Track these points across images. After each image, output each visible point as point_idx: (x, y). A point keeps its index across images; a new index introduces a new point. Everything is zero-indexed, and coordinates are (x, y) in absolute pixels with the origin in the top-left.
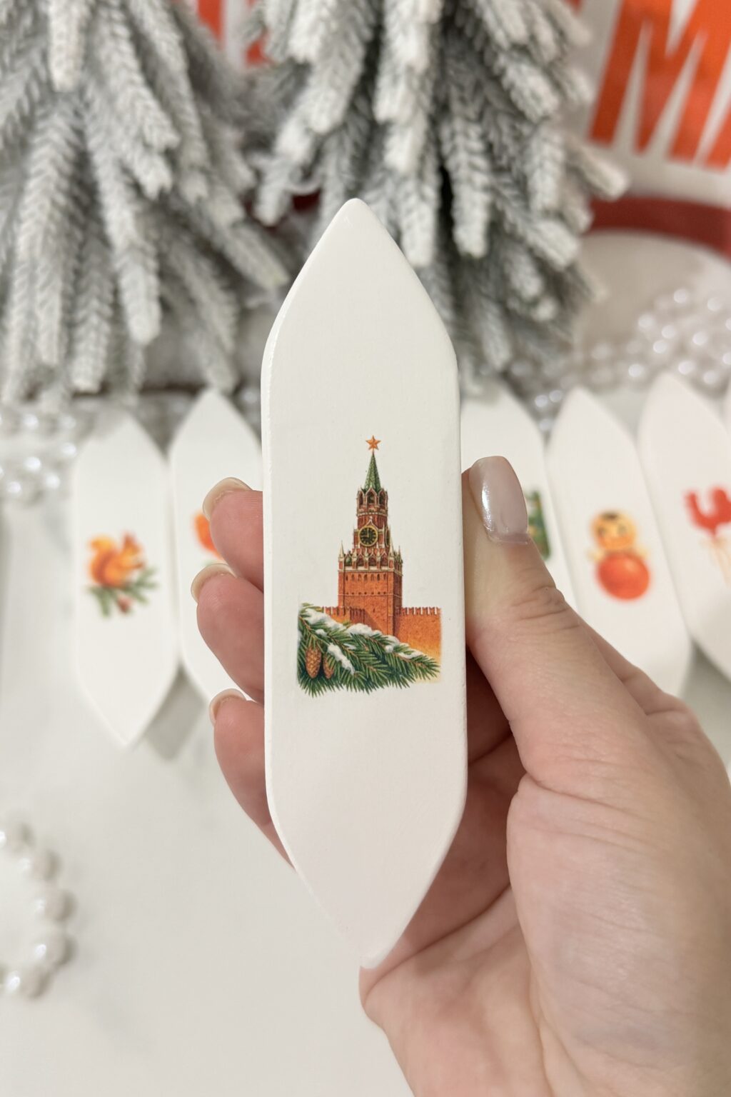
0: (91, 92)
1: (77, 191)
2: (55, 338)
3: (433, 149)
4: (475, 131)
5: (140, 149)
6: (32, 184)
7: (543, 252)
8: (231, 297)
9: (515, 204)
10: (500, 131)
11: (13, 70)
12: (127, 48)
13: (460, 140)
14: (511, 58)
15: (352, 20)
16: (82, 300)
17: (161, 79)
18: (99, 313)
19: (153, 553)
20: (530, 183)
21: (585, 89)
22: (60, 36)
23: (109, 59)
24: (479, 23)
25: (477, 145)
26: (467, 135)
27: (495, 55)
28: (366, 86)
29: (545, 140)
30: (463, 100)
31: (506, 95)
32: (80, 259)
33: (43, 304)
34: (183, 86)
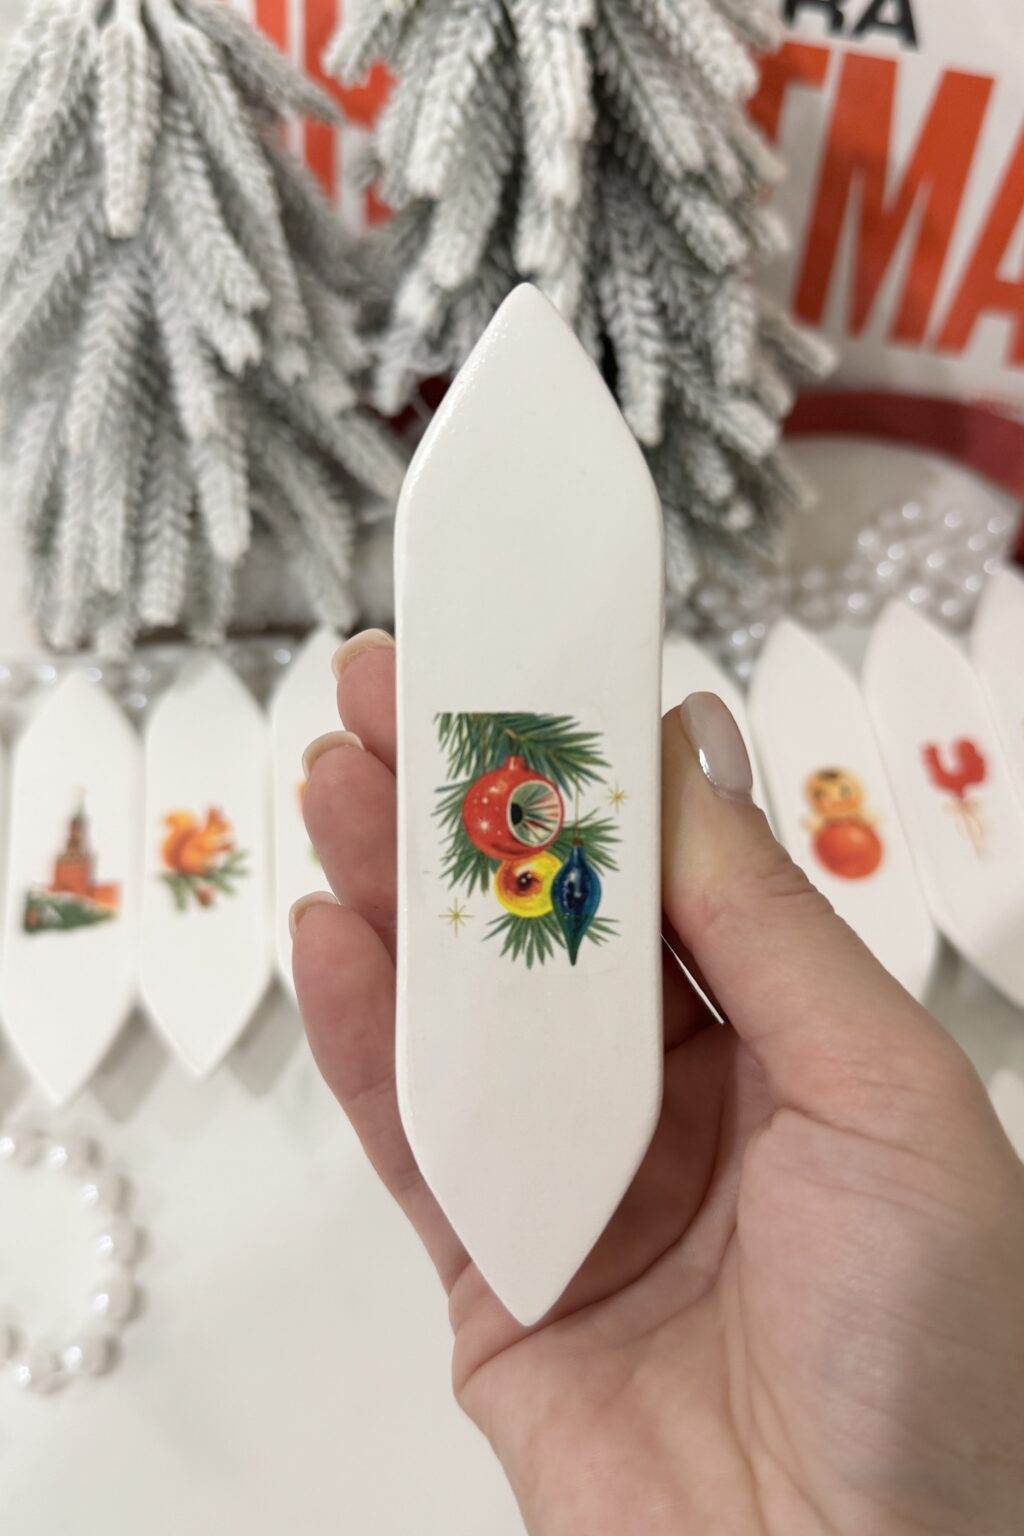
0: (160, 243)
1: (143, 371)
2: (118, 556)
3: (591, 311)
4: (643, 286)
5: (220, 310)
6: (87, 361)
7: (734, 440)
8: (345, 509)
9: (696, 380)
10: (675, 288)
11: (63, 218)
12: (202, 185)
13: (625, 298)
14: (686, 193)
15: (485, 147)
16: (152, 508)
17: (248, 226)
18: (174, 525)
19: (245, 832)
20: (715, 352)
21: (781, 234)
22: (117, 168)
23: (179, 198)
24: (645, 148)
25: (646, 305)
26: (633, 293)
27: (666, 190)
28: (503, 231)
29: (732, 298)
30: (626, 249)
31: (681, 241)
32: (150, 457)
33: (103, 512)
34: (275, 237)
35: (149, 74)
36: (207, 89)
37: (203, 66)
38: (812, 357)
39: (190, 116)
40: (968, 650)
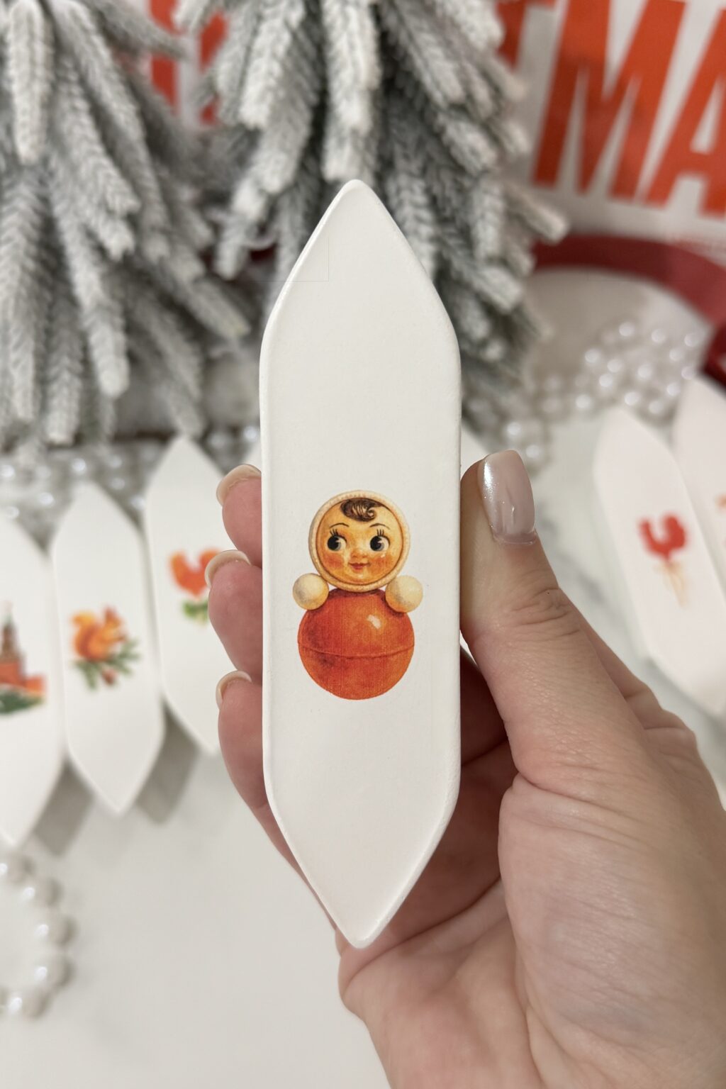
0: (54, 162)
1: (45, 255)
2: (30, 395)
5: (103, 215)
7: (489, 297)
8: (195, 348)
9: (460, 253)
10: (444, 187)
12: (86, 121)
13: (405, 195)
14: (450, 117)
15: (298, 86)
16: (54, 357)
17: (120, 147)
18: (70, 370)
19: (134, 626)
20: (473, 232)
21: (522, 140)
22: (24, 112)
23: (70, 132)
24: (418, 85)
25: (421, 199)
26: (412, 190)
27: (435, 115)
28: (314, 148)
29: (486, 192)
30: (406, 157)
31: (446, 151)
32: (50, 318)
33: (16, 363)
34: (142, 154)
35: (45, 41)
36: (88, 49)
37: (85, 30)
38: (548, 227)
39: (77, 67)
40: (670, 441)
